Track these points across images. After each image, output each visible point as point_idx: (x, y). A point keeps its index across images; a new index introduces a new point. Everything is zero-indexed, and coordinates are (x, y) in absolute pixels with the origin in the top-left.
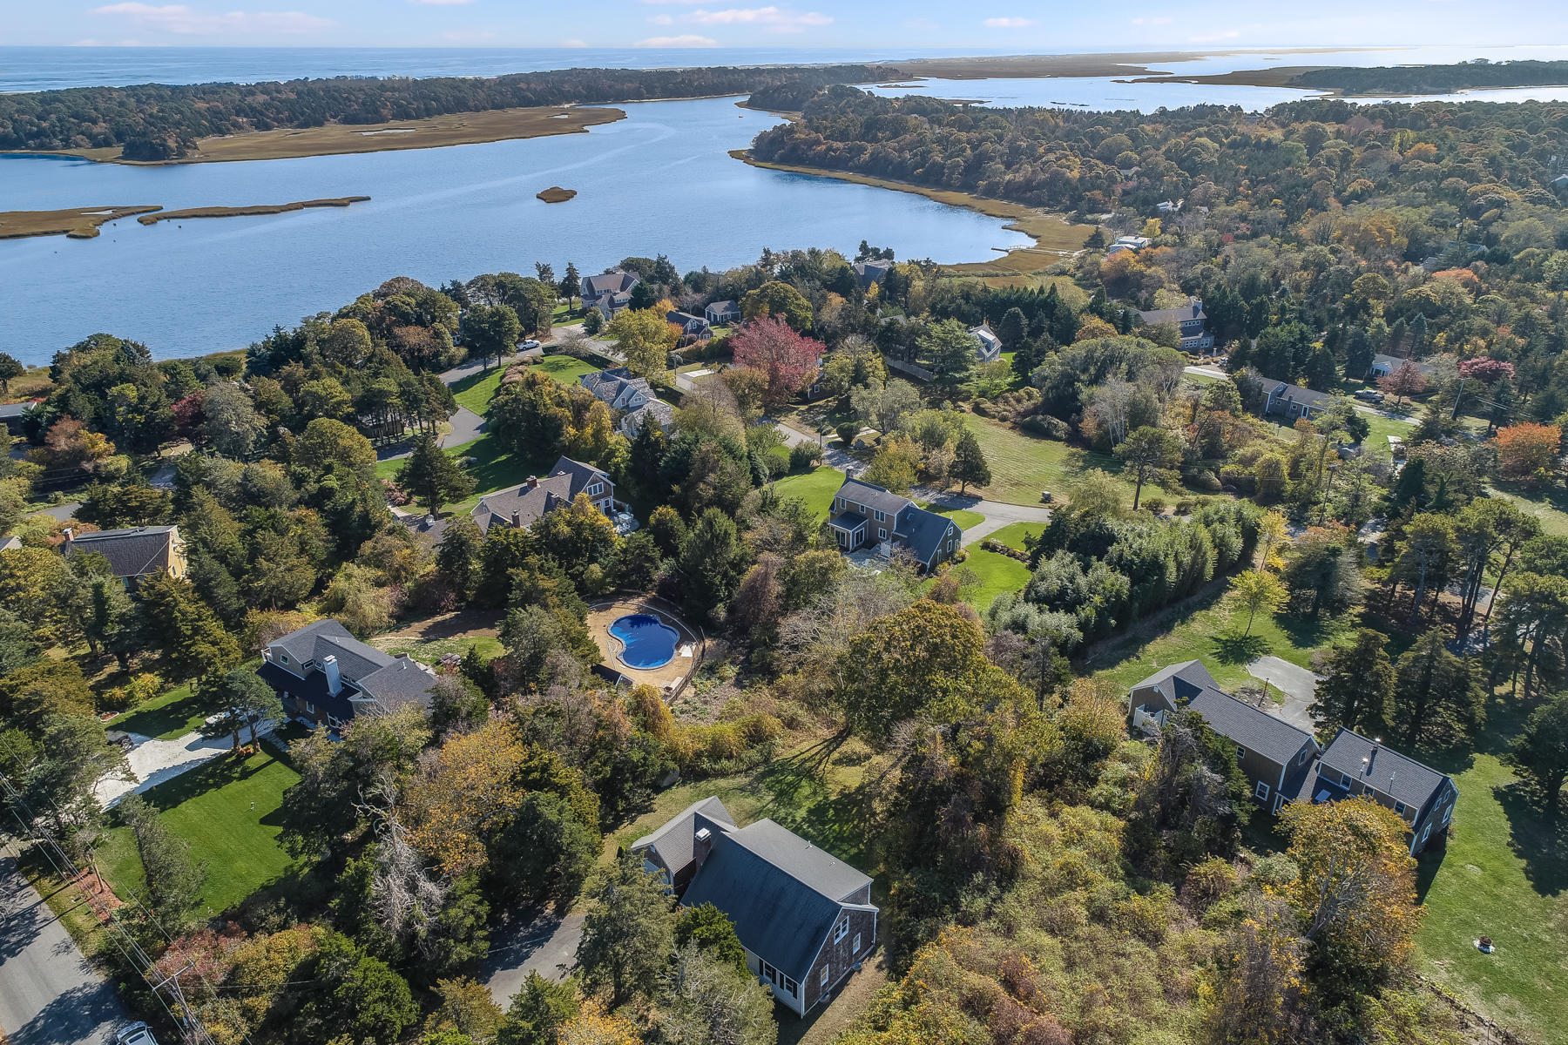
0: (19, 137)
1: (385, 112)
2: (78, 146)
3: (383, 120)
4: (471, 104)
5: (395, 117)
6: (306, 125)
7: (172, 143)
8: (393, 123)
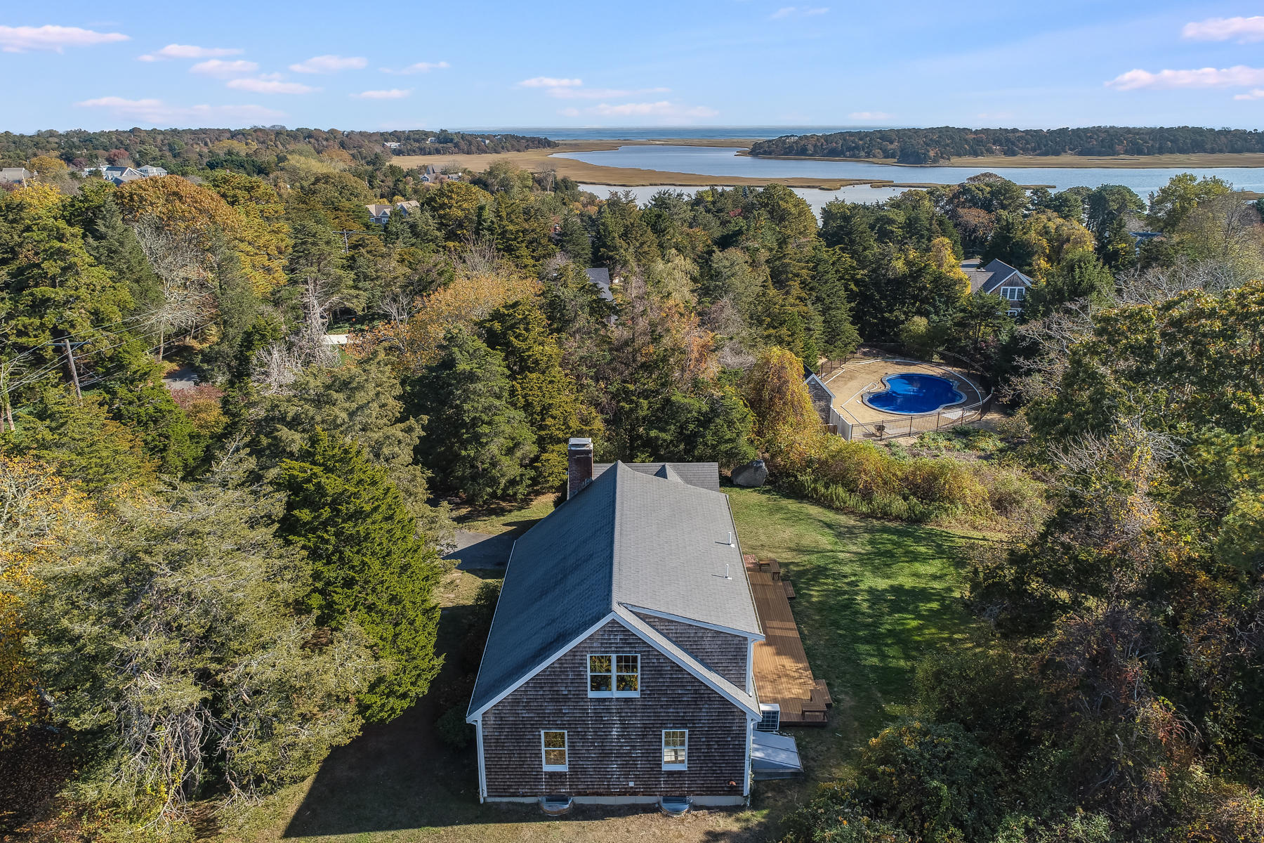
0: (842, 150)
1: (1118, 148)
2: (874, 156)
3: (1114, 153)
4: (1208, 146)
5: (1126, 152)
6: (1046, 154)
7: (932, 154)
8: (1122, 156)
